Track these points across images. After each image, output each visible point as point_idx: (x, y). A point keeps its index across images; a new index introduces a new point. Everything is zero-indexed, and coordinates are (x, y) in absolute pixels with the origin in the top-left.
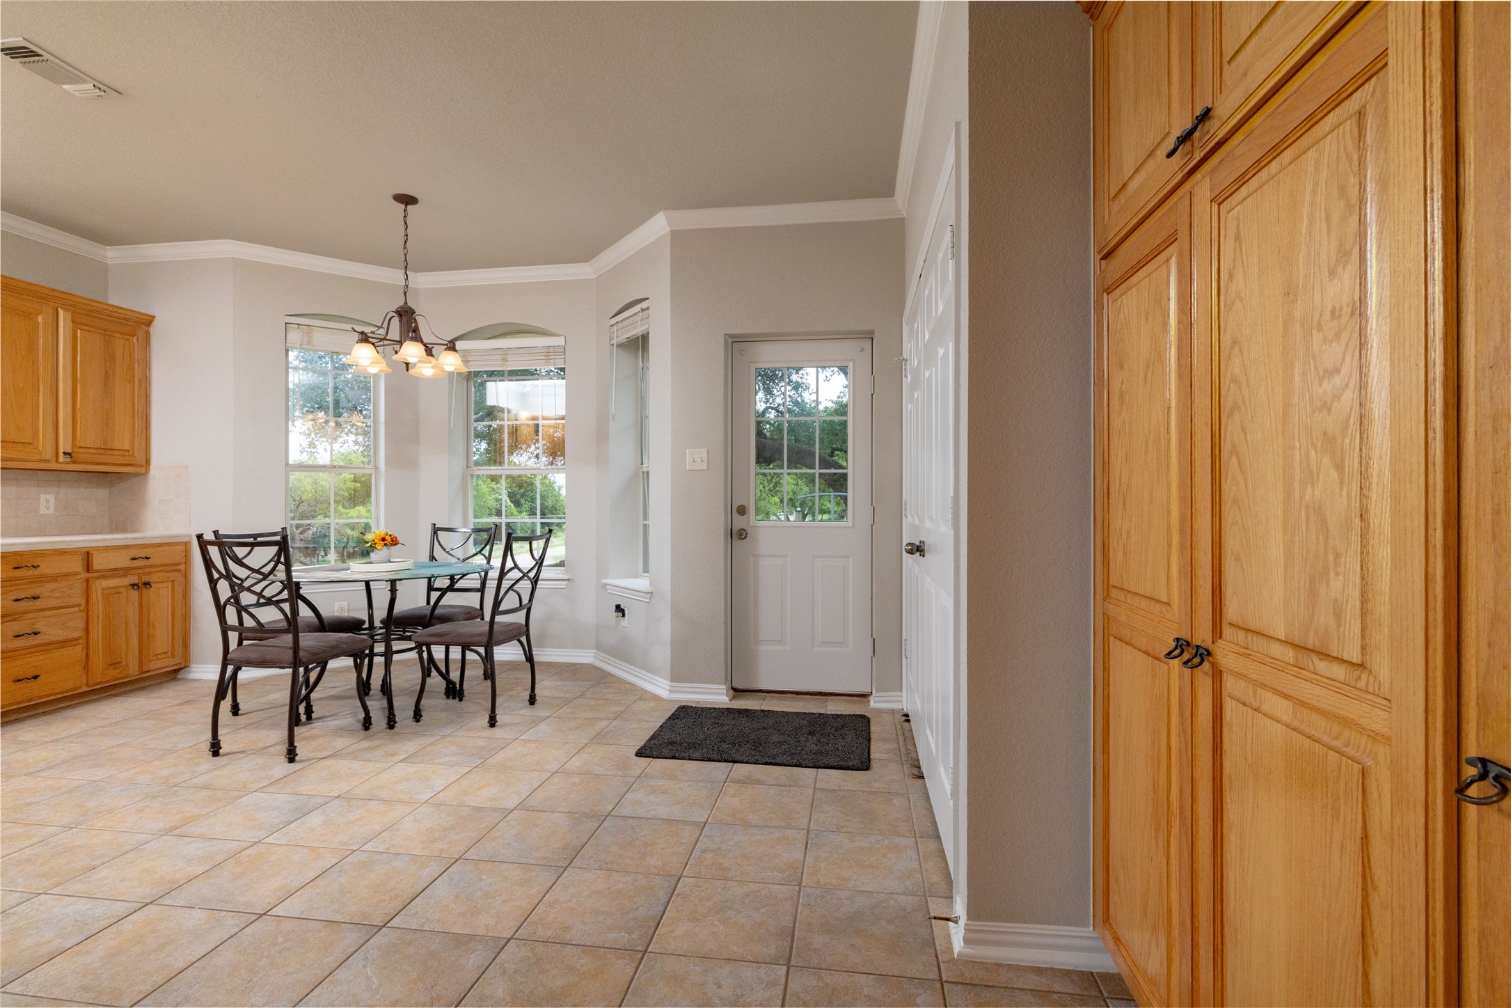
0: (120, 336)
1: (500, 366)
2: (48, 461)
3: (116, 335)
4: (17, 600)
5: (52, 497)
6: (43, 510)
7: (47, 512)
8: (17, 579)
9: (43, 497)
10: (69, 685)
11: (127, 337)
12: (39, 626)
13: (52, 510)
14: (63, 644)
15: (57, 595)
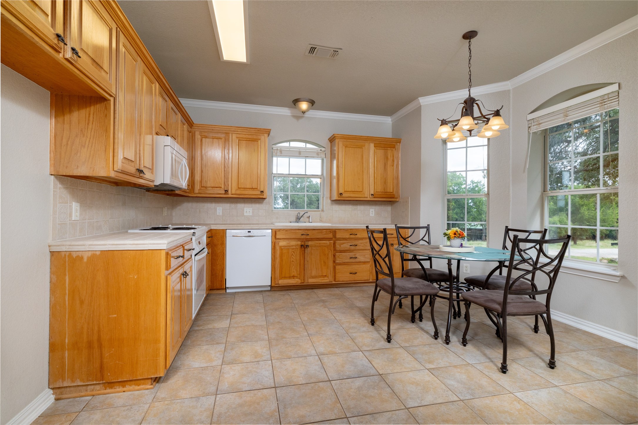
0: (389, 149)
1: (562, 121)
2: (367, 198)
3: (388, 149)
4: (351, 246)
5: (373, 210)
6: (371, 215)
7: (372, 215)
8: (351, 238)
9: (371, 210)
10: (366, 278)
11: (392, 149)
12: (357, 256)
13: (373, 215)
14: (365, 263)
15: (363, 245)
